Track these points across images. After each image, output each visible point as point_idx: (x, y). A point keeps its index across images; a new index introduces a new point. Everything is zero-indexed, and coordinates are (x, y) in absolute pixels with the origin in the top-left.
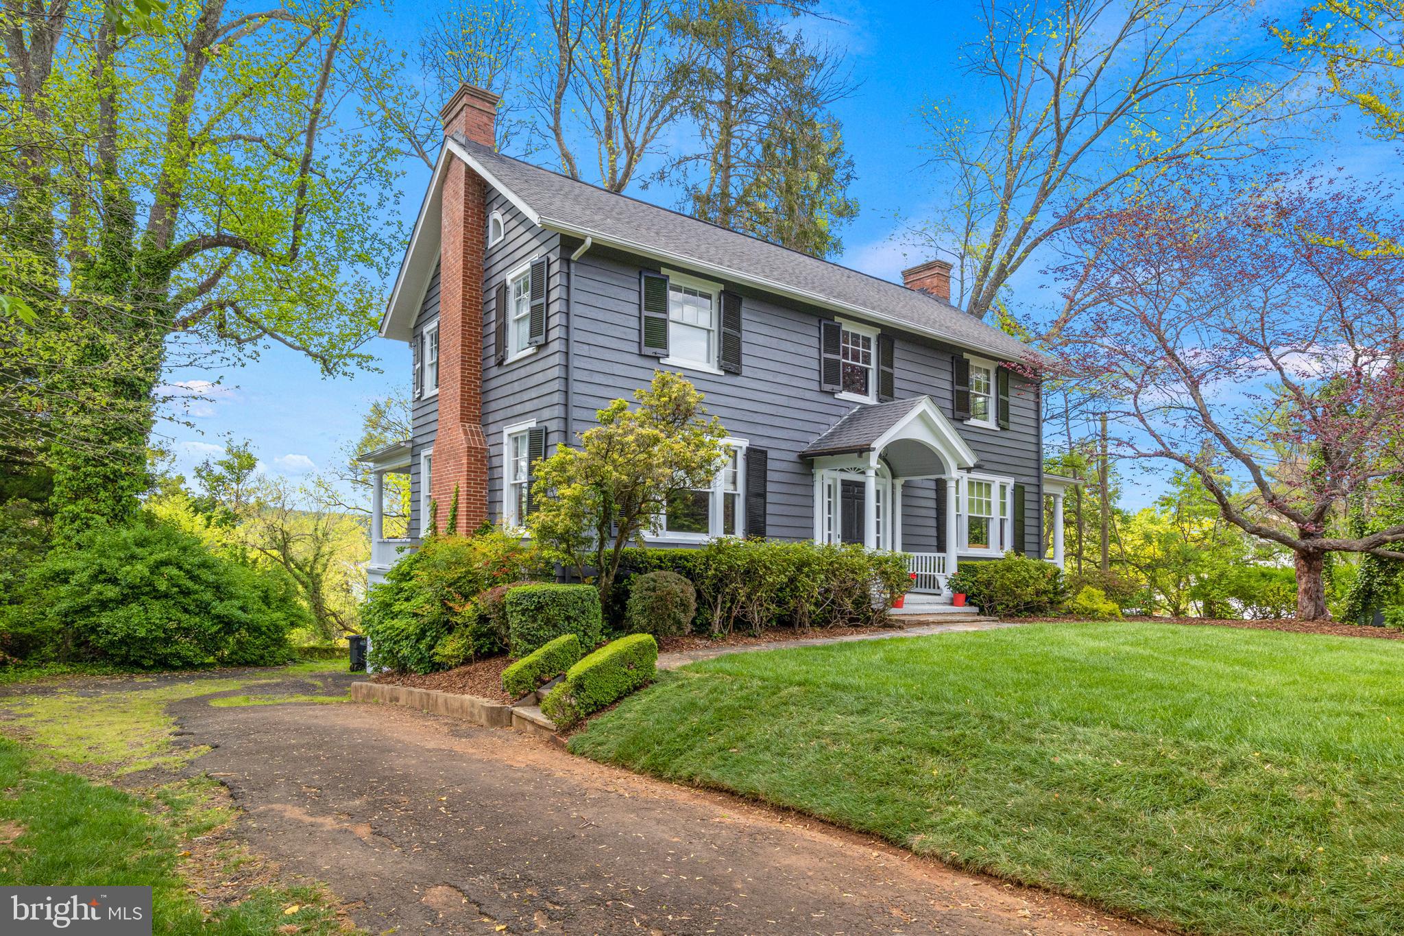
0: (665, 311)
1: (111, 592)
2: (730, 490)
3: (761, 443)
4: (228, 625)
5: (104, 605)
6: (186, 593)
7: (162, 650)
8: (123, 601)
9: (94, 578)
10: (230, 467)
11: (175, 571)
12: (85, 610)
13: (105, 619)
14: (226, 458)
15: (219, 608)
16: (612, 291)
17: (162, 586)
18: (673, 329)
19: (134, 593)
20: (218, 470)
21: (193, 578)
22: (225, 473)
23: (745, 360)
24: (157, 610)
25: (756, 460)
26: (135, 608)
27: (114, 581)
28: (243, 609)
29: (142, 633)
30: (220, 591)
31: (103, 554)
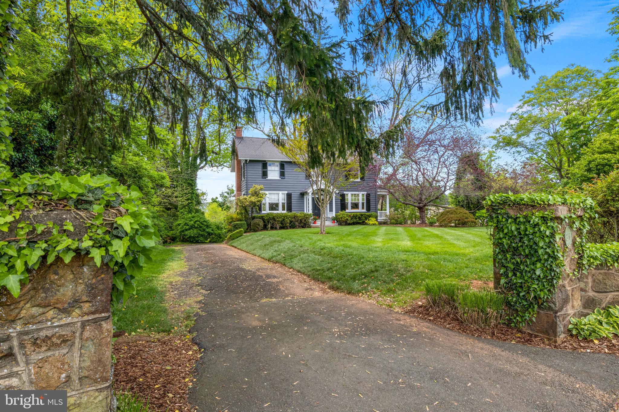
0: (267, 169)
1: (187, 227)
2: (283, 202)
3: (290, 192)
4: (209, 234)
5: (186, 230)
6: (201, 227)
7: (197, 239)
8: (189, 229)
9: (185, 225)
10: (228, 194)
11: (198, 223)
12: (183, 231)
13: (186, 233)
14: (227, 190)
15: (207, 230)
16: (256, 167)
17: (196, 226)
18: (269, 172)
19: (192, 227)
20: (226, 194)
21: (202, 224)
22: (227, 195)
23: (286, 175)
24: (195, 231)
25: (289, 196)
26: (191, 230)
27: (188, 225)
28: (212, 230)
29: (192, 235)
30: (208, 226)
31: (186, 220)
